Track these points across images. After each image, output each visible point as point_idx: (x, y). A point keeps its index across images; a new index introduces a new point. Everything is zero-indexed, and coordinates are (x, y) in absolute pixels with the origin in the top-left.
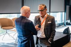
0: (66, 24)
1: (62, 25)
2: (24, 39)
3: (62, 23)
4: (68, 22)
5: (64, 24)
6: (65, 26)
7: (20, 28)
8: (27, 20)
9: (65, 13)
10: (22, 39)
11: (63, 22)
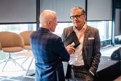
0: (115, 42)
1: (108, 44)
2: (46, 68)
3: (108, 41)
4: (118, 38)
5: (112, 43)
6: (113, 46)
7: (39, 50)
8: (52, 34)
9: (114, 22)
10: (42, 69)
11: (110, 38)
